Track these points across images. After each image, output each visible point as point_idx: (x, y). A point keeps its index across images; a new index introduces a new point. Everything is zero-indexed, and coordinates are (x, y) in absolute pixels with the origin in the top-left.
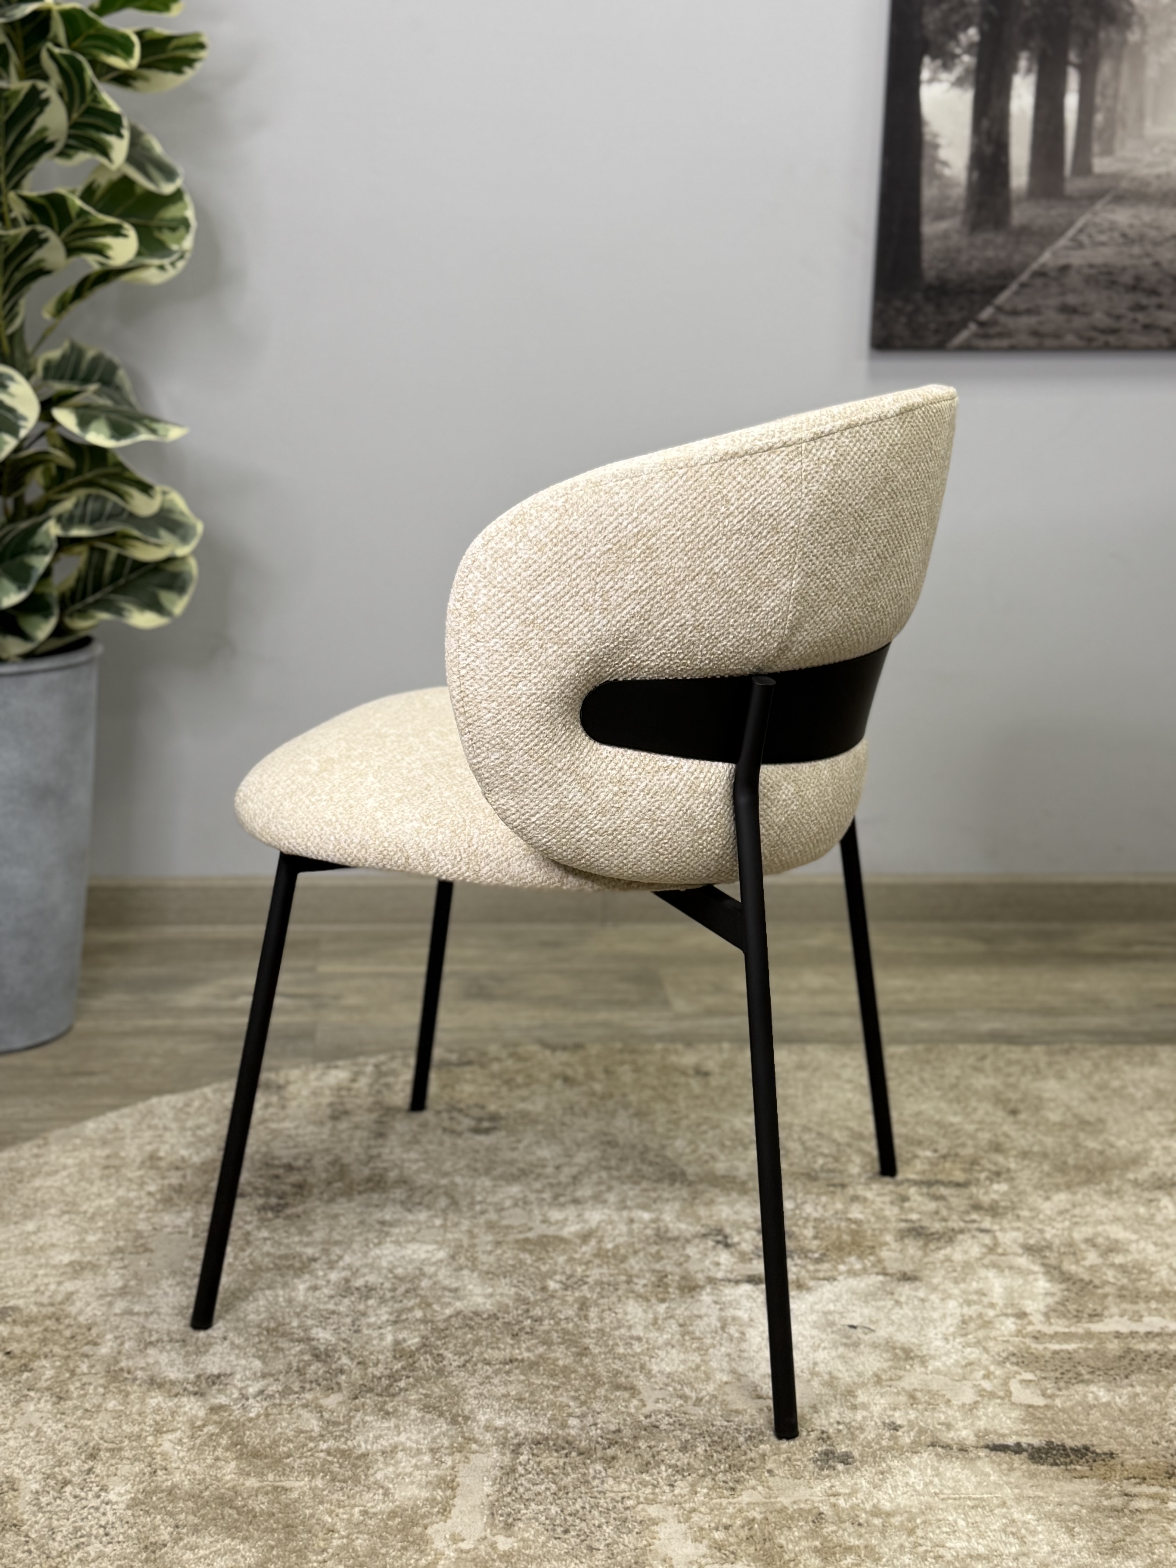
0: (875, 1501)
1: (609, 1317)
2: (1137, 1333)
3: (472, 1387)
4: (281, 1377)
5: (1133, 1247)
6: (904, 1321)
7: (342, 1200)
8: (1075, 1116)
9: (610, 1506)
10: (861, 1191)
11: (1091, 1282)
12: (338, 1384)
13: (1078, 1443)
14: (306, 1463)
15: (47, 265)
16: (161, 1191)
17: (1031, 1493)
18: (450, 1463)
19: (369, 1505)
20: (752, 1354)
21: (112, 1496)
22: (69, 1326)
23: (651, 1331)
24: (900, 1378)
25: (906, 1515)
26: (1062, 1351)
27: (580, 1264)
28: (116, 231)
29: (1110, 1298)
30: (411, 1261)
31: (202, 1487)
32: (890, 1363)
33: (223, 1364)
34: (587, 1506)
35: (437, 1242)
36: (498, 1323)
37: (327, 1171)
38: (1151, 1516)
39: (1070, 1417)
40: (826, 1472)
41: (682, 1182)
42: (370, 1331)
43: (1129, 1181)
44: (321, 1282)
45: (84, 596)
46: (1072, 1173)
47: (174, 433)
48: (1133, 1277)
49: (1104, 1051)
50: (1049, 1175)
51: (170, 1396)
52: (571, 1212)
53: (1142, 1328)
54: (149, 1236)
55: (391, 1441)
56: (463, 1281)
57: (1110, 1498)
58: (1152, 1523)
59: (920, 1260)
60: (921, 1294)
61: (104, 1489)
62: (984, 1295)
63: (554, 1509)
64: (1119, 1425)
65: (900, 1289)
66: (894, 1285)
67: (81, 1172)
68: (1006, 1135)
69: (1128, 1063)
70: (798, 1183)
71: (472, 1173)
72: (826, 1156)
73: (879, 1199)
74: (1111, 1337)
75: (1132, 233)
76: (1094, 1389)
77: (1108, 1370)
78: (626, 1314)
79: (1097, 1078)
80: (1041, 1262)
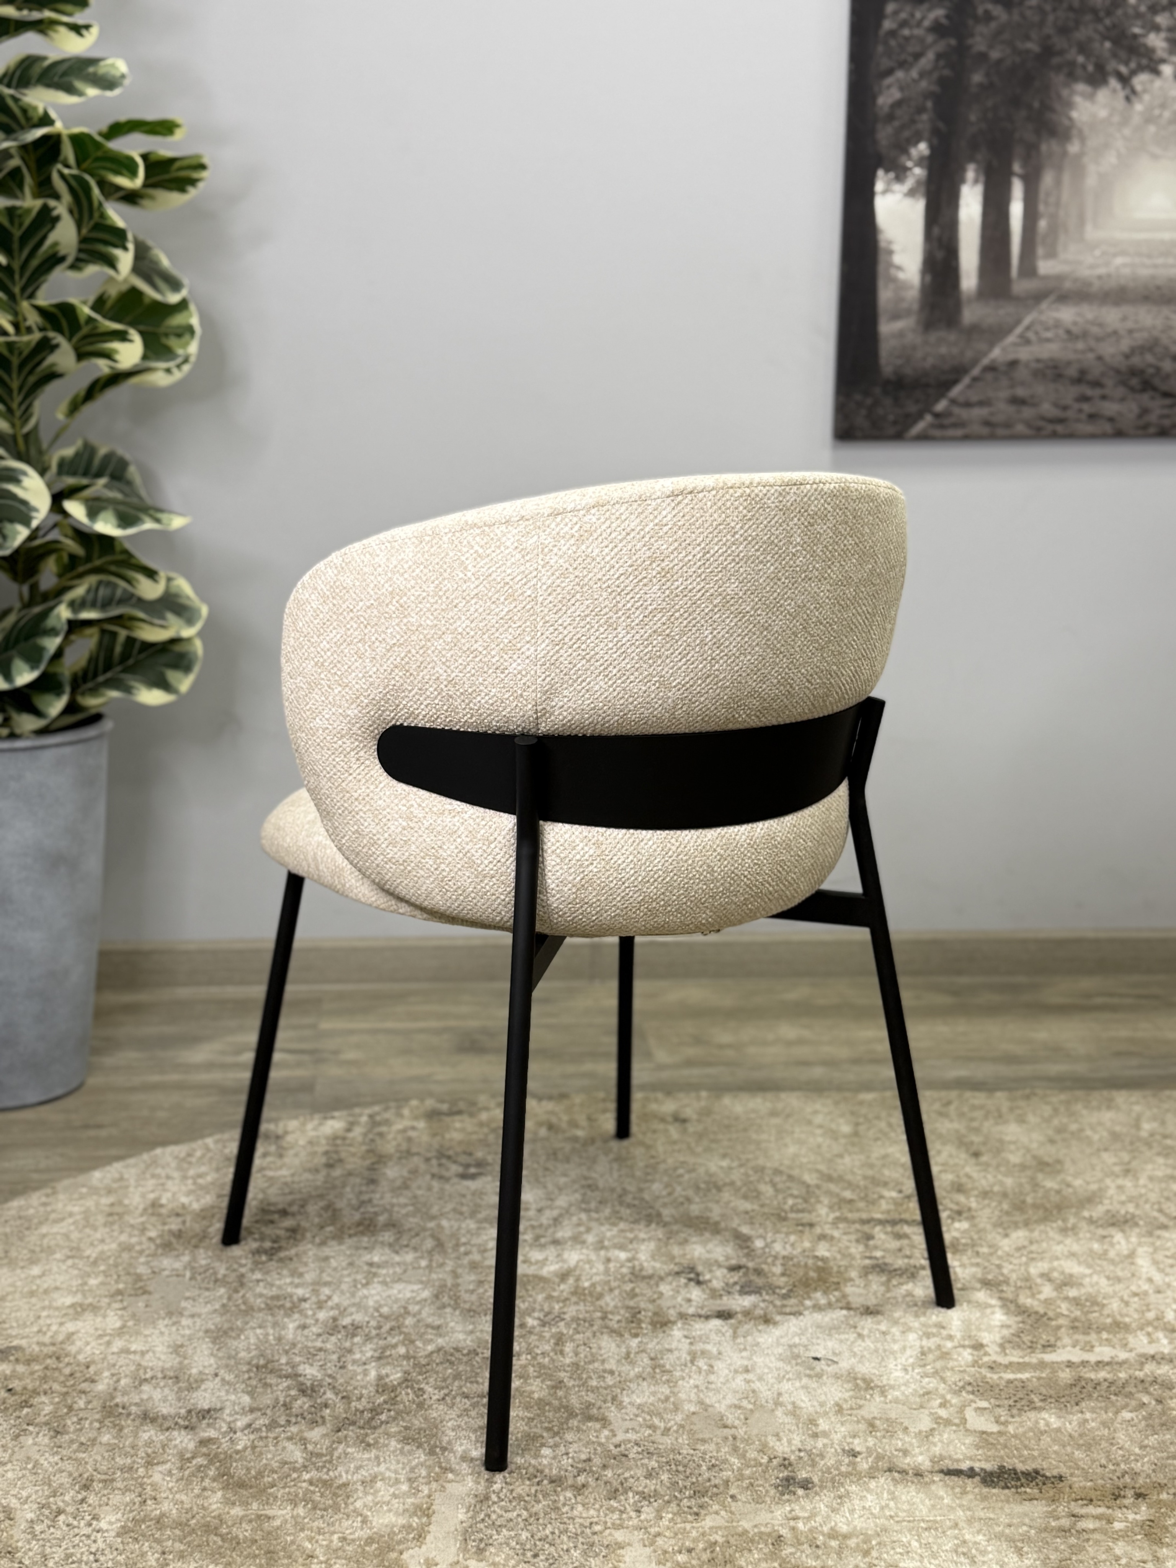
0: (833, 1524)
1: (583, 1352)
2: (1088, 1362)
3: (450, 1420)
4: (268, 1412)
5: (1087, 1281)
6: (865, 1353)
7: (333, 1243)
8: (1035, 1157)
9: (579, 1532)
10: (828, 1230)
11: (1045, 1314)
12: (323, 1417)
13: (1029, 1467)
14: (289, 1493)
15: (59, 369)
16: (161, 1236)
17: (982, 1514)
18: (426, 1492)
19: (348, 1532)
20: (720, 1385)
21: (103, 1525)
22: (68, 1364)
23: (623, 1365)
24: (860, 1407)
25: (861, 1537)
26: (1016, 1380)
27: (558, 1302)
28: (122, 336)
29: (1063, 1330)
30: (397, 1300)
31: (189, 1516)
32: (851, 1393)
33: (214, 1399)
34: (557, 1531)
35: (421, 1282)
36: (477, 1359)
37: (320, 1216)
38: (1097, 1536)
39: (1022, 1442)
40: (786, 1497)
41: (658, 1224)
42: (355, 1367)
43: (1085, 1218)
44: (309, 1321)
45: (95, 675)
46: (1030, 1212)
47: (177, 522)
48: (1086, 1309)
49: (1063, 1097)
50: (1007, 1213)
51: (162, 1430)
52: (551, 1252)
53: (1092, 1358)
54: (149, 1279)
55: (371, 1472)
56: (445, 1318)
57: (1058, 1519)
58: (1097, 1542)
59: (883, 1295)
60: (883, 1327)
61: (96, 1518)
62: (943, 1328)
63: (524, 1535)
64: (1069, 1449)
65: (862, 1323)
66: (856, 1319)
67: (86, 1219)
68: (968, 1176)
69: (1086, 1107)
70: (768, 1223)
71: (458, 1216)
72: (796, 1197)
73: (845, 1237)
74: (1063, 1366)
75: (1075, 330)
76: (1046, 1416)
77: (1059, 1397)
78: (600, 1348)
79: (1056, 1122)
80: (998, 1296)
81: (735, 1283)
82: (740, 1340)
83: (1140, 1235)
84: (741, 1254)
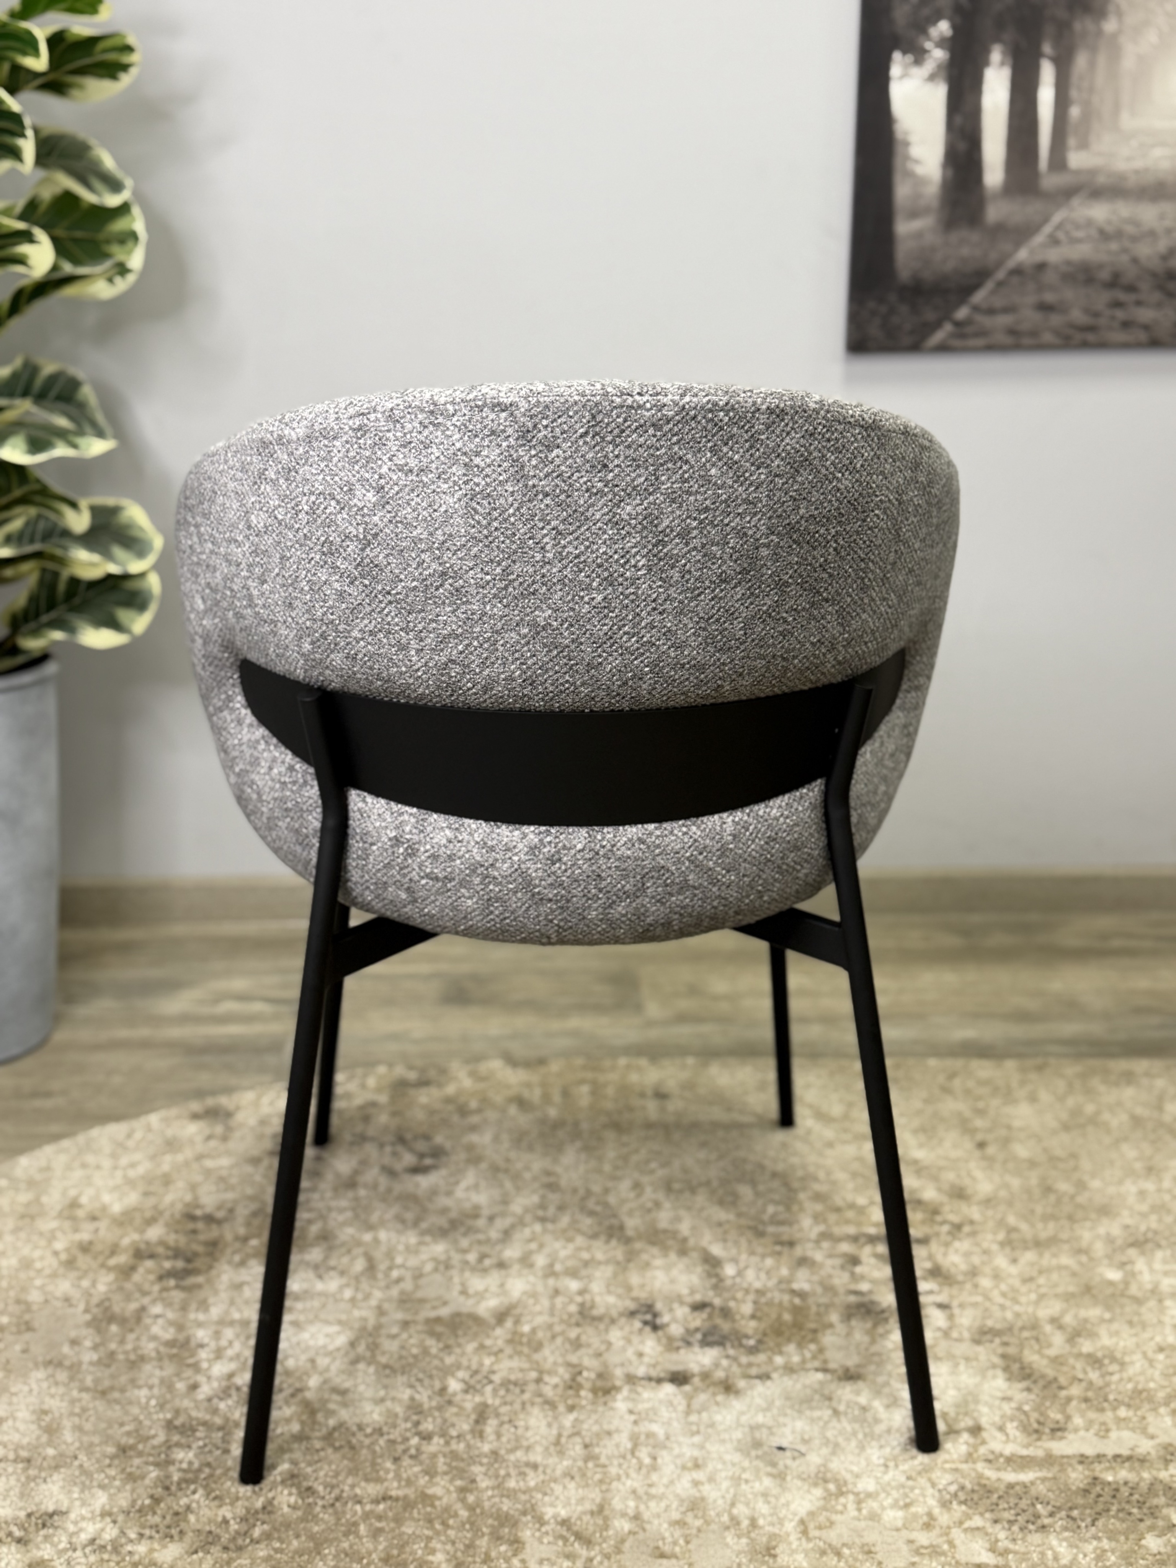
1: (507, 1433)
2: (1104, 1456)
4: (121, 1519)
5: (1103, 1330)
6: (840, 1440)
10: (810, 1251)
11: (1056, 1379)
12: (182, 1530)
20: (661, 1490)
23: (550, 1455)
24: (829, 1525)
26: (1017, 1484)
27: (489, 1354)
28: (28, 238)
29: (1075, 1404)
30: (308, 1348)
32: (820, 1503)
33: (61, 1498)
35: (340, 1322)
36: (382, 1442)
41: (619, 1239)
44: (201, 1379)
45: (38, 615)
47: (95, 448)
48: (1103, 1370)
49: (1079, 1067)
52: (492, 1281)
53: (1110, 1451)
54: (37, 1310)
56: (356, 1378)
59: (867, 1349)
65: (839, 1392)
66: (833, 1386)
68: (970, 1176)
69: (1104, 1082)
70: (742, 1239)
71: (399, 1226)
72: (776, 1203)
73: (829, 1262)
74: (1074, 1462)
75: (1109, 229)
76: (1055, 1543)
77: (1071, 1509)
78: (527, 1428)
79: (1071, 1102)
80: (1000, 1350)
81: (697, 1330)
82: (693, 1418)
83: (1165, 1261)
84: (708, 1285)
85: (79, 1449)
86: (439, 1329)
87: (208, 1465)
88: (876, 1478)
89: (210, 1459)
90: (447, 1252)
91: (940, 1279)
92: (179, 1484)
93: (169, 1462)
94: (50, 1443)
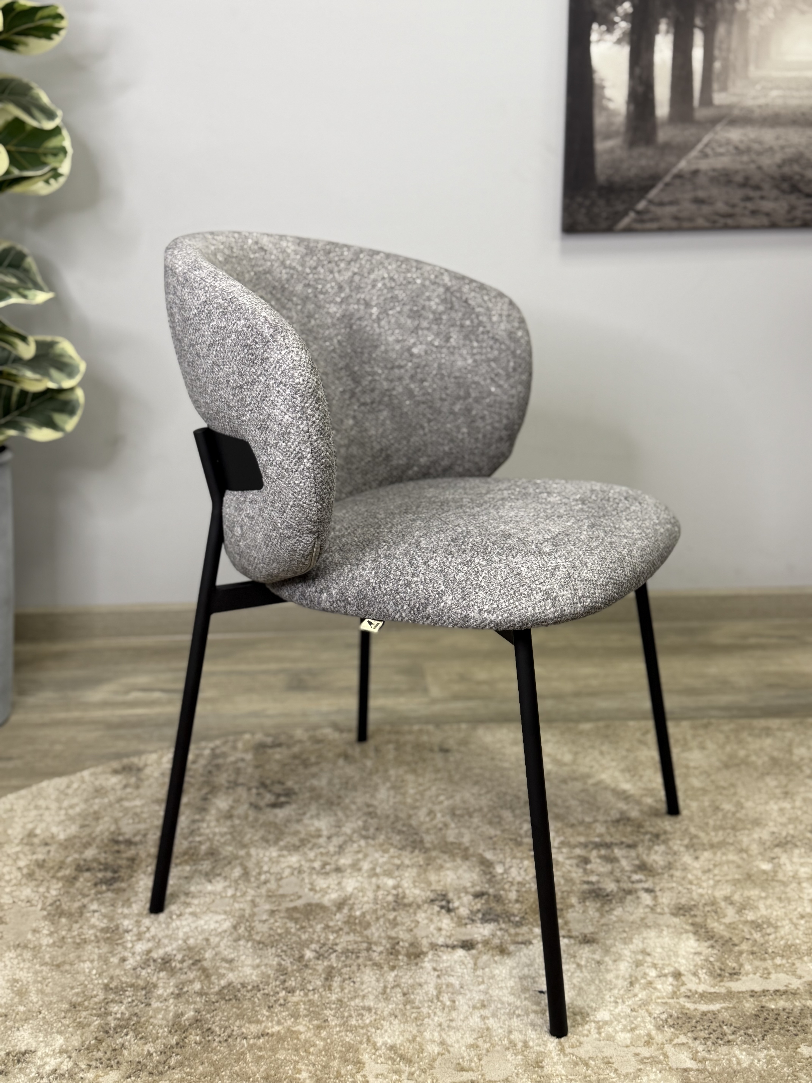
1: (348, 987)
2: (768, 991)
5: (761, 904)
6: (583, 985)
11: (731, 939)
12: (118, 1061)
16: (28, 866)
20: (460, 1023)
23: (380, 1001)
24: (578, 1046)
26: (709, 1012)
27: (333, 932)
29: (745, 956)
30: (203, 931)
33: (31, 1040)
35: (225, 912)
36: (259, 995)
41: (420, 850)
42: (158, 1004)
43: (755, 840)
44: (129, 954)
47: (39, 298)
48: (763, 932)
52: (332, 880)
53: (771, 986)
54: (8, 909)
56: (239, 951)
59: (598, 922)
62: (648, 955)
65: (581, 952)
66: (576, 948)
69: (750, 735)
70: (507, 848)
71: (264, 844)
73: (568, 862)
74: (747, 995)
75: (742, 146)
76: (737, 1052)
77: (747, 1028)
78: (362, 983)
79: (728, 749)
80: (690, 921)
81: (479, 911)
82: (479, 972)
83: (801, 856)
84: (484, 880)
85: (42, 1006)
86: (296, 915)
87: (136, 1014)
88: (610, 1010)
89: (137, 1011)
90: (299, 861)
91: (645, 872)
92: (115, 1029)
93: (107, 1014)
94: (20, 1003)
